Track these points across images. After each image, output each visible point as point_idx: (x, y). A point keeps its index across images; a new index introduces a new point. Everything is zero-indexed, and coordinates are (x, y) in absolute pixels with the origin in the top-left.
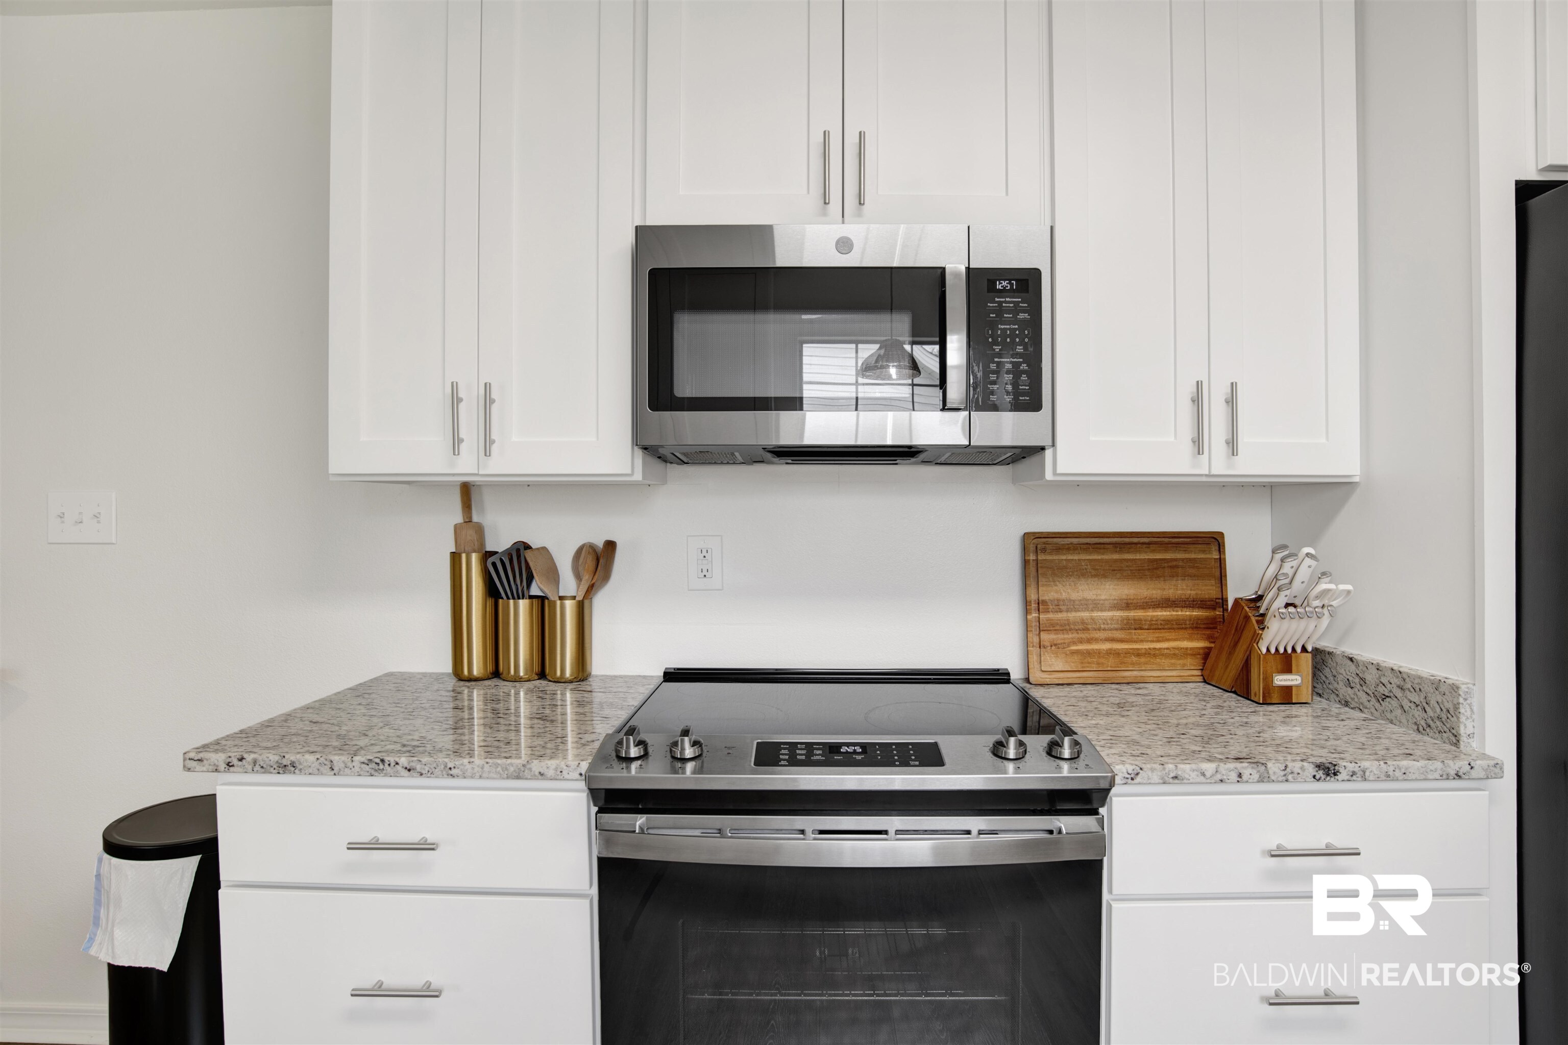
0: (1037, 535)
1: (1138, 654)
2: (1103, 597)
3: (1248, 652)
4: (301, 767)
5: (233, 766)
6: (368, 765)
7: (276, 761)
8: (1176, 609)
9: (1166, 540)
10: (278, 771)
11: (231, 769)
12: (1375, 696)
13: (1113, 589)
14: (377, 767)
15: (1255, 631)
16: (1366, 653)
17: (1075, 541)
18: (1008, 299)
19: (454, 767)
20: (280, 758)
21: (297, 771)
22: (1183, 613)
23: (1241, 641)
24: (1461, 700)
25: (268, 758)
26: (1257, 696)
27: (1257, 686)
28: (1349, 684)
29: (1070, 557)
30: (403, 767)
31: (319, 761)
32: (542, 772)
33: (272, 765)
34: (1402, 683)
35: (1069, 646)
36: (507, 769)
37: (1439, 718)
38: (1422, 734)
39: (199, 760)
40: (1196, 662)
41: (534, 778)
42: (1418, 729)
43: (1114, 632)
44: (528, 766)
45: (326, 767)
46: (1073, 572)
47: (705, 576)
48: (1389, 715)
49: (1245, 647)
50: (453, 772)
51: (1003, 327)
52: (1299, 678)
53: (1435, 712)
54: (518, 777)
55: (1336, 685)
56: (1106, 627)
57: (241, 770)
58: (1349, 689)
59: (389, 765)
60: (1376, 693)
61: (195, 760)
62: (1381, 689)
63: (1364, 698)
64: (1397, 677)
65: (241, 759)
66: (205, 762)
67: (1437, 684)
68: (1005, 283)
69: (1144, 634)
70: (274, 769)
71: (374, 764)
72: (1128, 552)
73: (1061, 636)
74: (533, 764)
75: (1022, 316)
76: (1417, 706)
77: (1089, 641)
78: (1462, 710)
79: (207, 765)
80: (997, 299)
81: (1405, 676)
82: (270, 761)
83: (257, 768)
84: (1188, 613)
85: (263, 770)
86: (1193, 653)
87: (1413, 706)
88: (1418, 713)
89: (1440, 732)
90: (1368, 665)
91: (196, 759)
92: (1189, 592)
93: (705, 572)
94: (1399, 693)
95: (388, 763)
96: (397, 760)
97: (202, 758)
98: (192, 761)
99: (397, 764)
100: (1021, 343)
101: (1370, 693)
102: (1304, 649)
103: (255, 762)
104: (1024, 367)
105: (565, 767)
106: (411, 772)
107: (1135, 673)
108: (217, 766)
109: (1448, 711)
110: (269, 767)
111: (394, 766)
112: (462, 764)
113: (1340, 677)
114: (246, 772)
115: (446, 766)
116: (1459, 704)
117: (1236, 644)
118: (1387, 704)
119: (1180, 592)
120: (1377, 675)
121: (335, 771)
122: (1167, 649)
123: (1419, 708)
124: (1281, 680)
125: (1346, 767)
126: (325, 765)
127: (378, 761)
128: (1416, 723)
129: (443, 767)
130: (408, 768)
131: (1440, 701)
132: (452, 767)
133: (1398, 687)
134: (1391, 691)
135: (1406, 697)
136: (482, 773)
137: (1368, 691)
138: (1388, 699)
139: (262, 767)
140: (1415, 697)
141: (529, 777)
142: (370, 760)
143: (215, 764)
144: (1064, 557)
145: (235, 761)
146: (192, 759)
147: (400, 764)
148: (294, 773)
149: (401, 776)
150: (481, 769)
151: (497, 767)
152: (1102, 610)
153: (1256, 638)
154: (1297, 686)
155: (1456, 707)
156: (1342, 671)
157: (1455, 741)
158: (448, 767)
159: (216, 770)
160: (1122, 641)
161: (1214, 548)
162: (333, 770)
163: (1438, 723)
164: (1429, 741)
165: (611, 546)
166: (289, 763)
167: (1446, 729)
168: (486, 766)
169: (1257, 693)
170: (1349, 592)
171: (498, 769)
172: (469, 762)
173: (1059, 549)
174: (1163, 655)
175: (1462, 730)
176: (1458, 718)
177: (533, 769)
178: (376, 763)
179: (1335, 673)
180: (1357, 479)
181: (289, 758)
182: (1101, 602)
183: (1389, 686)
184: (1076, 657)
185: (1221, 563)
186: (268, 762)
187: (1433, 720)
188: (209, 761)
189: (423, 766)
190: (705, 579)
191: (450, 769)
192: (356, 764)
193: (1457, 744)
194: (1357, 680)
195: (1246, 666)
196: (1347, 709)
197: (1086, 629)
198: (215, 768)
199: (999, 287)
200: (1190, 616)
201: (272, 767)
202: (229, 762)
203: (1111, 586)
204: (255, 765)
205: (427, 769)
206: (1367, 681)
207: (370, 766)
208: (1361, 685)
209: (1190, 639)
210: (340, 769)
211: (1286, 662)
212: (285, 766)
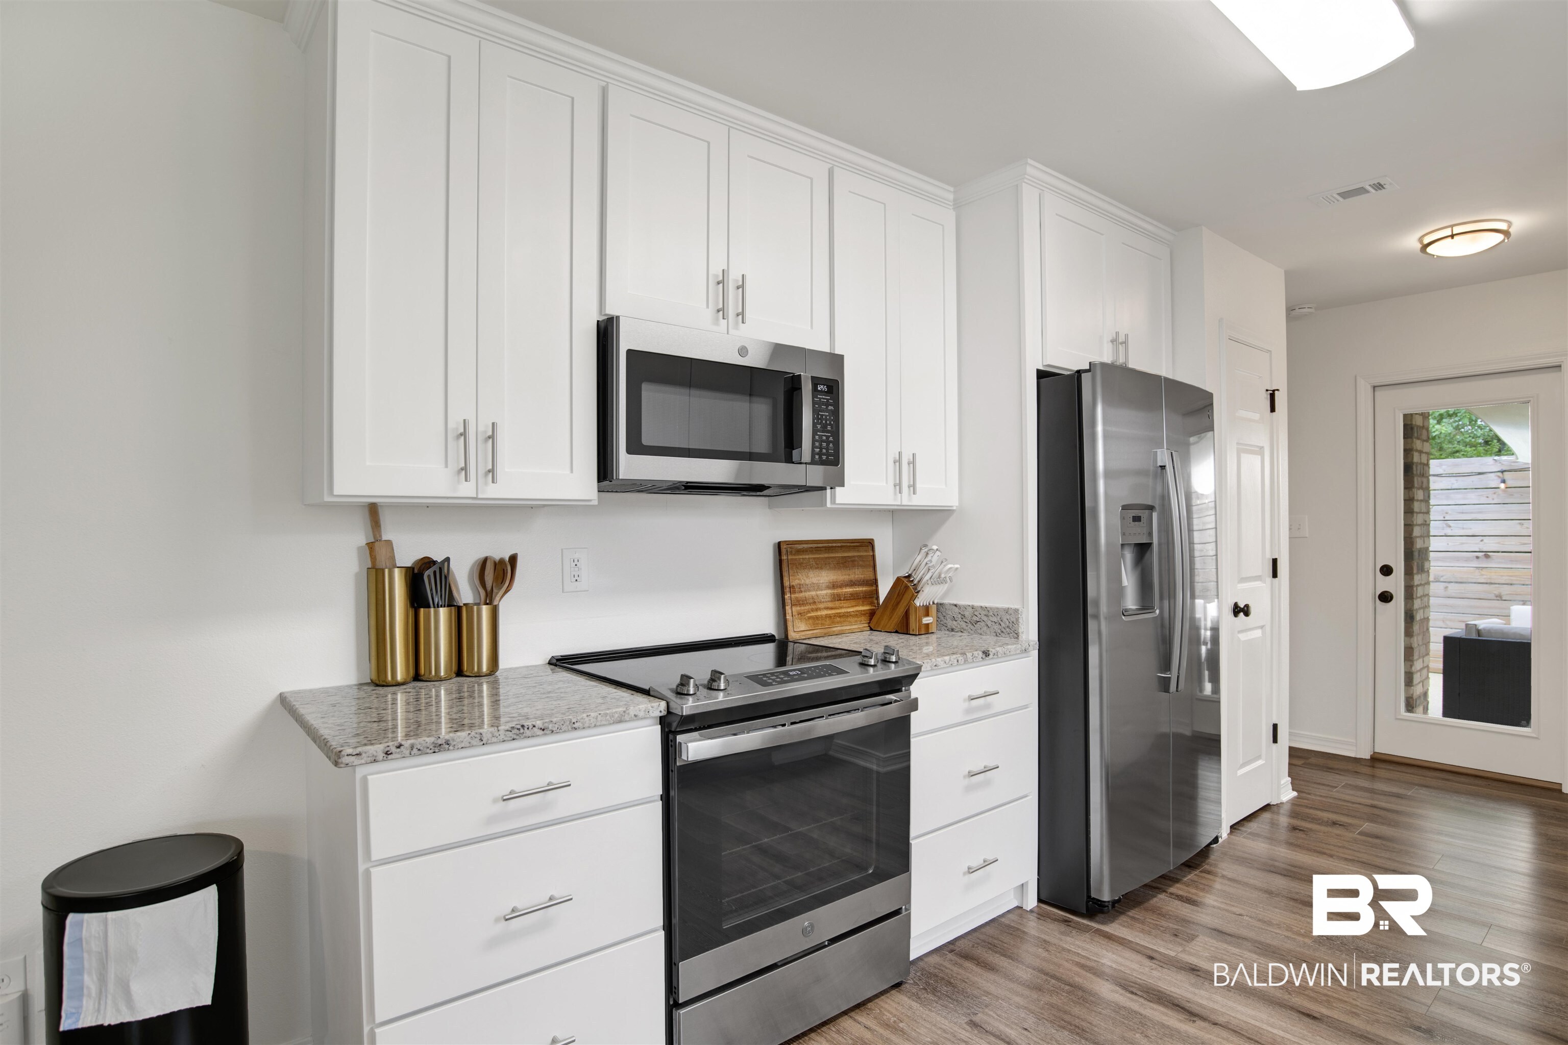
0: (788, 543)
1: (840, 616)
2: (821, 582)
3: (908, 607)
4: (455, 743)
5: (391, 753)
6: (511, 731)
7: (432, 742)
8: (855, 587)
9: (848, 544)
10: (434, 751)
11: (390, 757)
12: (971, 622)
13: (826, 576)
14: (518, 732)
15: (913, 594)
16: (964, 601)
17: (805, 546)
18: (824, 397)
19: (577, 722)
20: (436, 739)
21: (451, 748)
22: (859, 589)
23: (902, 601)
24: (1020, 616)
25: (425, 741)
26: (915, 631)
27: (913, 625)
28: (954, 619)
29: (804, 557)
30: (538, 728)
31: (470, 736)
32: (636, 714)
33: (428, 746)
34: (987, 613)
35: (807, 614)
36: (613, 716)
37: (1008, 627)
38: (999, 637)
39: (357, 754)
40: (865, 619)
41: (631, 720)
42: (996, 635)
43: (828, 603)
44: (627, 712)
45: (476, 739)
46: (806, 566)
47: (576, 580)
48: (979, 631)
49: (905, 604)
50: (576, 725)
51: (821, 413)
52: (931, 618)
53: (1006, 624)
54: (620, 721)
55: (945, 621)
56: (824, 600)
57: (399, 756)
58: (955, 622)
59: (528, 728)
60: (971, 621)
61: (353, 756)
62: (975, 618)
63: (964, 625)
64: (985, 610)
65: (399, 747)
66: (364, 755)
67: (1007, 611)
68: (822, 387)
69: (843, 604)
70: (431, 749)
71: (516, 730)
72: (832, 553)
73: (803, 608)
74: (630, 710)
75: (830, 408)
76: (996, 623)
77: (817, 610)
78: (1020, 621)
79: (365, 758)
80: (819, 396)
81: (989, 609)
82: (427, 743)
83: (415, 751)
84: (861, 589)
85: (420, 752)
86: (862, 613)
87: (993, 623)
88: (996, 627)
89: (1009, 634)
90: (965, 607)
91: (354, 754)
92: (861, 576)
93: (576, 578)
94: (985, 619)
95: (527, 727)
96: (534, 723)
97: (360, 752)
98: (350, 756)
99: (534, 726)
100: (830, 424)
101: (968, 622)
102: (933, 603)
103: (412, 747)
104: (831, 439)
105: (651, 708)
106: (545, 731)
107: (839, 628)
108: (376, 757)
109: (1013, 622)
110: (425, 749)
111: (532, 728)
112: (582, 718)
113: (948, 617)
114: (404, 757)
115: (571, 722)
116: (1018, 618)
117: (898, 603)
118: (978, 625)
119: (856, 576)
120: (972, 612)
121: (484, 742)
122: (853, 612)
123: (997, 624)
124: (926, 620)
125: (992, 651)
126: (476, 738)
127: (519, 727)
128: (995, 632)
129: (568, 722)
130: (543, 728)
131: (1008, 618)
132: (575, 721)
133: (985, 615)
134: (980, 618)
135: (989, 620)
136: (596, 722)
137: (966, 621)
138: (978, 623)
139: (419, 750)
140: (995, 619)
141: (628, 720)
142: (513, 728)
143: (373, 756)
144: (801, 557)
145: (393, 749)
146: (350, 755)
147: (537, 726)
148: (448, 749)
149: (536, 736)
150: (595, 720)
151: (606, 716)
152: (821, 590)
153: (913, 598)
154: (931, 623)
155: (1017, 620)
156: (950, 613)
157: (1016, 636)
158: (573, 722)
159: (375, 760)
160: (832, 609)
161: (870, 548)
162: (482, 740)
163: (1008, 629)
164: (1004, 639)
165: (513, 559)
166: (444, 741)
167: (1012, 632)
168: (599, 716)
169: (915, 629)
170: (957, 569)
171: (607, 717)
172: (587, 716)
173: (799, 552)
174: (851, 616)
175: (1020, 631)
176: (1018, 625)
177: (631, 713)
178: (518, 729)
179: (944, 614)
180: (954, 508)
181: (444, 738)
182: (821, 585)
183: (979, 616)
184: (811, 621)
185: (874, 556)
186: (424, 745)
187: (1004, 629)
188: (367, 754)
189: (554, 725)
190: (576, 583)
191: (574, 723)
192: (502, 732)
193: (1017, 638)
194: (960, 616)
195: (907, 615)
196: (953, 633)
197: (815, 603)
198: (374, 758)
199: (819, 389)
200: (862, 590)
201: (428, 748)
202: (388, 751)
203: (825, 574)
204: (412, 750)
205: (557, 726)
206: (966, 616)
207: (513, 732)
208: (962, 618)
209: (863, 605)
210: (488, 739)
211: (927, 610)
212: (440, 745)
